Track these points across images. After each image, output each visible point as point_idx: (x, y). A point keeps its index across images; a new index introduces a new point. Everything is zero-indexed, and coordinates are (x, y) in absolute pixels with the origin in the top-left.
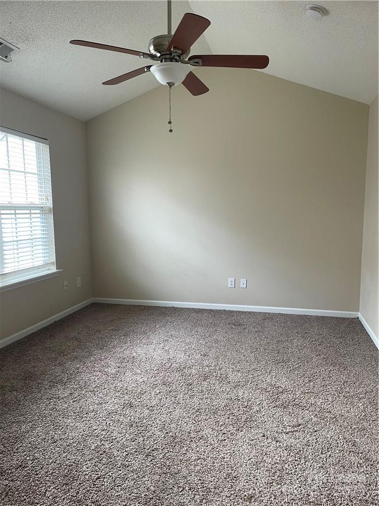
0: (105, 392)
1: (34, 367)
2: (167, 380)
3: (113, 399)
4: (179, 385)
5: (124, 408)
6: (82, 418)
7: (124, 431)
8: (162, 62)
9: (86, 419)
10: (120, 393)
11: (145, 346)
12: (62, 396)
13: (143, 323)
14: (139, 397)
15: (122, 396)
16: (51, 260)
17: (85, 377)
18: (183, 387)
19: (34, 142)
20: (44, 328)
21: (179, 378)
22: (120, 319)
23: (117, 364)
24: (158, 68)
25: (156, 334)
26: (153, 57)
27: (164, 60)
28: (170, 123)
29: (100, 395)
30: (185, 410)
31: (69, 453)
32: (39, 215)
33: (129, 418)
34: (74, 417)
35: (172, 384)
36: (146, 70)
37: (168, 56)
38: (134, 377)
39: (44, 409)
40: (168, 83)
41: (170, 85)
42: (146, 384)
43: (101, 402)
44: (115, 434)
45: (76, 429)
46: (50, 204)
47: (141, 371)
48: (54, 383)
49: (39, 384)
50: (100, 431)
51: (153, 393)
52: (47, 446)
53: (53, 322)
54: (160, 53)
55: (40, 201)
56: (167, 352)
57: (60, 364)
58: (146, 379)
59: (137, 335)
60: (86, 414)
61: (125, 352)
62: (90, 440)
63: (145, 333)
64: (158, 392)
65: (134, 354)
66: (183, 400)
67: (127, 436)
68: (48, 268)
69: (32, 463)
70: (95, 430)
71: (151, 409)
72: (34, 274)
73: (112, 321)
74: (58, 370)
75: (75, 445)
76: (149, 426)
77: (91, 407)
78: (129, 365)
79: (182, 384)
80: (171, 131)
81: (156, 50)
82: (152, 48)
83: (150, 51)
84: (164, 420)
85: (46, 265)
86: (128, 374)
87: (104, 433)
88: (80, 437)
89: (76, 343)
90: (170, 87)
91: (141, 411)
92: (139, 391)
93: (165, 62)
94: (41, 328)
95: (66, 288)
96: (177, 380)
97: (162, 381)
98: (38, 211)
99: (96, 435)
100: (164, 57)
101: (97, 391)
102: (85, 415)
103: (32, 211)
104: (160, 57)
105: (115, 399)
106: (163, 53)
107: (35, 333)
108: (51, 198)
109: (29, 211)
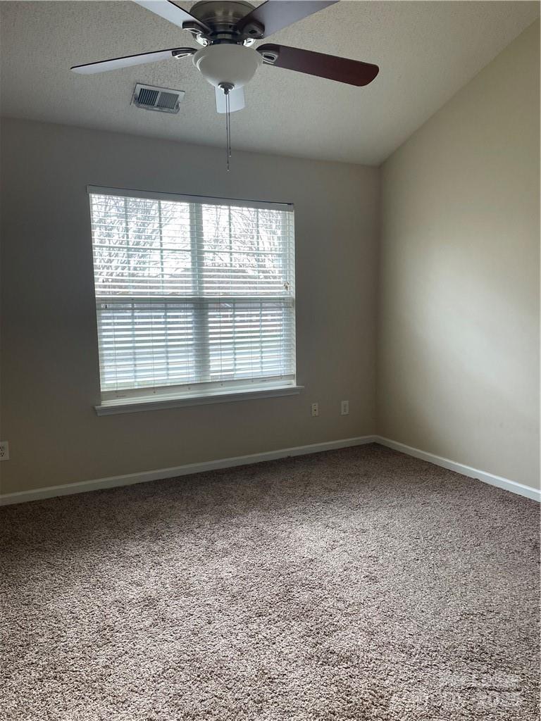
16: (289, 371)
46: (291, 294)
53: (285, 456)
94: (263, 461)
95: (315, 413)
108: (293, 285)
109: (259, 305)
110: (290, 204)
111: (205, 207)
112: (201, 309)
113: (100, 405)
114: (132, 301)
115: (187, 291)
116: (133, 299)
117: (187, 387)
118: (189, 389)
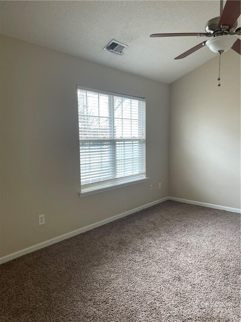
0: (164, 265)
1: (126, 237)
2: (209, 266)
3: (168, 271)
4: (218, 273)
5: (174, 280)
6: (146, 279)
7: (171, 297)
8: (214, 36)
9: (148, 280)
10: (173, 268)
11: (198, 237)
12: (137, 260)
13: (199, 219)
14: (186, 275)
15: (174, 271)
16: (143, 171)
17: (153, 250)
18: (221, 276)
19: (138, 101)
20: (136, 213)
21: (219, 267)
22: (184, 213)
23: (176, 246)
24: (211, 42)
25: (207, 229)
26: (207, 35)
27: (216, 35)
28: (219, 79)
29: (161, 266)
30: (219, 294)
31: (133, 302)
32: (137, 144)
33: (176, 288)
34: (141, 277)
35: (212, 271)
36: (203, 44)
37: (219, 32)
38: (186, 258)
39: (126, 266)
40: (218, 51)
41: (220, 52)
42: (193, 266)
43: (160, 271)
44: (165, 298)
45: (141, 286)
46: (144, 137)
47: (191, 255)
48: (135, 251)
49: (126, 249)
50: (155, 293)
51: (197, 274)
52: (122, 292)
53: (142, 209)
54: (213, 30)
55: (139, 136)
56: (214, 244)
57: (141, 238)
58: (193, 262)
59: (193, 227)
60: (150, 277)
61: (182, 238)
62: (148, 297)
63: (199, 227)
64: (201, 274)
65: (189, 241)
66: (219, 286)
67: (173, 302)
68: (141, 176)
69: (112, 302)
70: (153, 290)
71: (193, 286)
72: (133, 179)
73: (178, 214)
74: (139, 241)
75: (138, 298)
76: (189, 299)
77: (153, 273)
78: (184, 248)
79: (220, 272)
80: (219, 85)
81: (210, 29)
82: (207, 28)
83: (206, 31)
84: (202, 298)
85: (140, 174)
86: (182, 255)
87: (157, 294)
88: (142, 292)
89: (153, 226)
90: (220, 53)
91: (185, 286)
92: (187, 269)
93: (217, 36)
94: (135, 212)
95: (151, 189)
96: (217, 269)
97: (205, 267)
98: (137, 142)
99: (152, 294)
100: (216, 33)
101: (159, 263)
102: (148, 278)
103: (134, 142)
104: (213, 34)
105: (169, 271)
106: (216, 30)
107: (131, 215)
108: (145, 134)
109: (132, 142)
110: (144, 98)
111: (115, 97)
112: (114, 144)
113: (81, 192)
114: (90, 141)
115: (107, 136)
116: (90, 140)
117: (110, 181)
118: (111, 181)
